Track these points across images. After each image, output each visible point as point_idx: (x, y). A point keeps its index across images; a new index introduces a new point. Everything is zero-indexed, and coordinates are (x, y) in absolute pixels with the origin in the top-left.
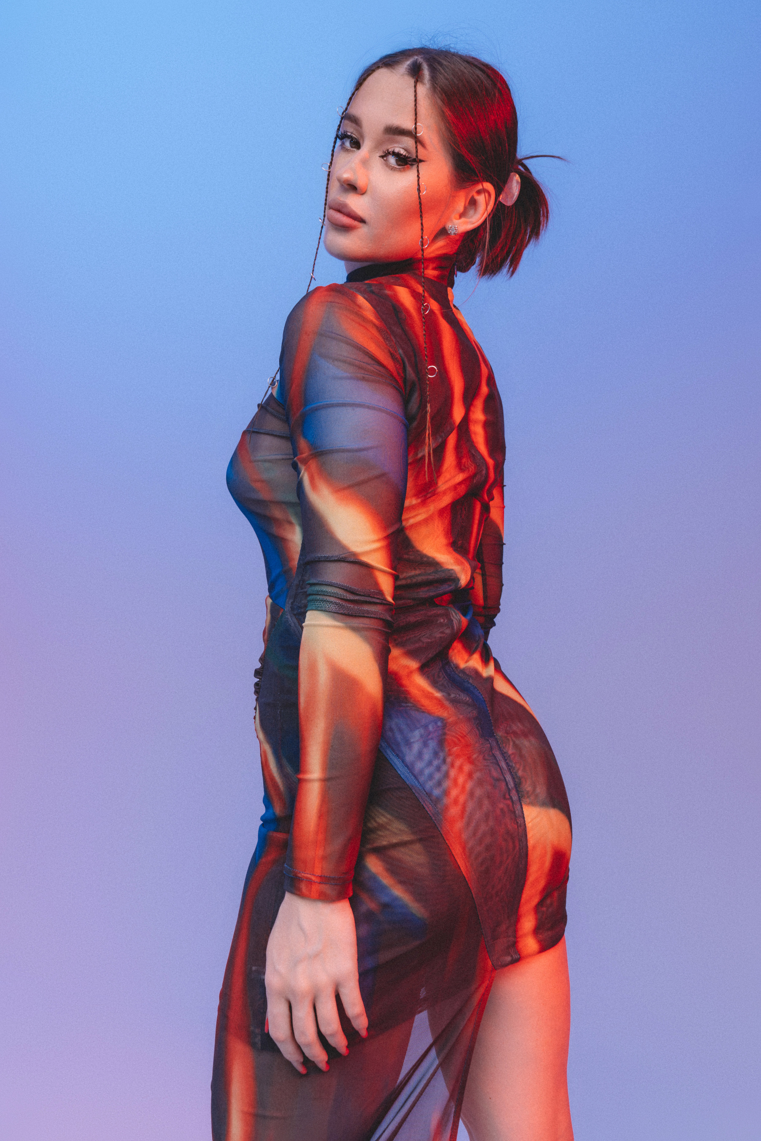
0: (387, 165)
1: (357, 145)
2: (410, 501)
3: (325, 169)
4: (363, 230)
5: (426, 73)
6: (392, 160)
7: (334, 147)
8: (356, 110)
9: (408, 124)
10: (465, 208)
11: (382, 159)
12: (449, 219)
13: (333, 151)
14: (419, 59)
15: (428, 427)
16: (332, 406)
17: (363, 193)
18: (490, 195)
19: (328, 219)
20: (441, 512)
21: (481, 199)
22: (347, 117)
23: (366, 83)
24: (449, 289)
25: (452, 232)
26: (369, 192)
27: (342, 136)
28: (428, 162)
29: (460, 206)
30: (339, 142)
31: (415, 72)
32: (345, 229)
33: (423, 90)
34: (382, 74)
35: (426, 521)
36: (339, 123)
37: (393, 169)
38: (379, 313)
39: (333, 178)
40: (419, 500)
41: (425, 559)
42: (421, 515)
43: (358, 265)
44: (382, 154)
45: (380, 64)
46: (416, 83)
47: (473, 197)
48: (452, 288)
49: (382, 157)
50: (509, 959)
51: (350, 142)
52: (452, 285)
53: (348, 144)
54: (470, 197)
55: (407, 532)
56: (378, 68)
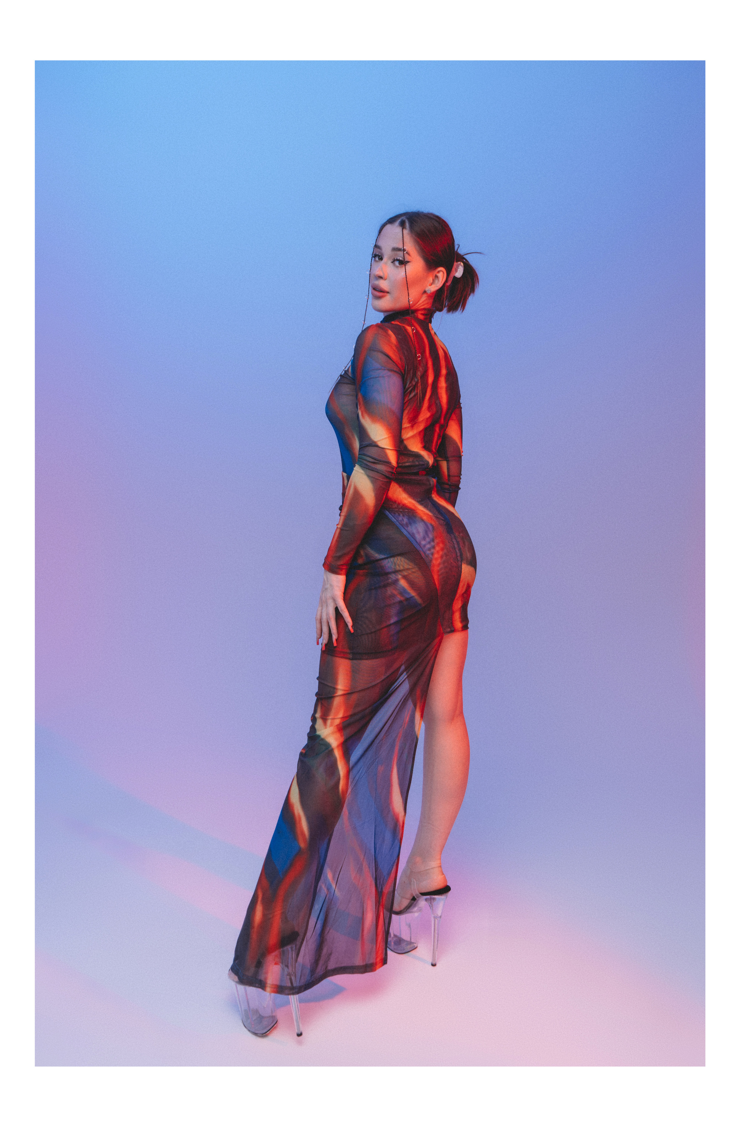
0: (394, 265)
1: (381, 259)
2: (406, 425)
3: (368, 273)
4: (388, 297)
5: (407, 225)
6: (397, 263)
7: (371, 262)
8: (380, 244)
9: (401, 247)
10: (433, 280)
11: (392, 264)
12: (427, 286)
13: (371, 264)
14: (404, 218)
15: (419, 399)
16: (373, 378)
17: (385, 279)
18: (444, 273)
19: (372, 287)
20: (420, 433)
21: (440, 275)
22: (376, 246)
23: (383, 230)
24: (430, 324)
25: (429, 292)
26: (388, 278)
27: (375, 256)
28: (411, 263)
29: (431, 279)
30: (373, 259)
31: (402, 225)
32: (380, 298)
33: (406, 232)
34: (389, 226)
35: (412, 437)
36: (373, 251)
37: (397, 267)
38: (399, 341)
39: (372, 276)
40: (410, 425)
41: (414, 453)
42: (410, 434)
43: (386, 314)
44: (392, 261)
45: (387, 222)
46: (403, 229)
47: (436, 274)
48: (431, 323)
49: (392, 262)
50: (449, 630)
51: (378, 258)
52: (431, 322)
53: (377, 259)
54: (434, 275)
55: (405, 442)
56: (387, 224)
